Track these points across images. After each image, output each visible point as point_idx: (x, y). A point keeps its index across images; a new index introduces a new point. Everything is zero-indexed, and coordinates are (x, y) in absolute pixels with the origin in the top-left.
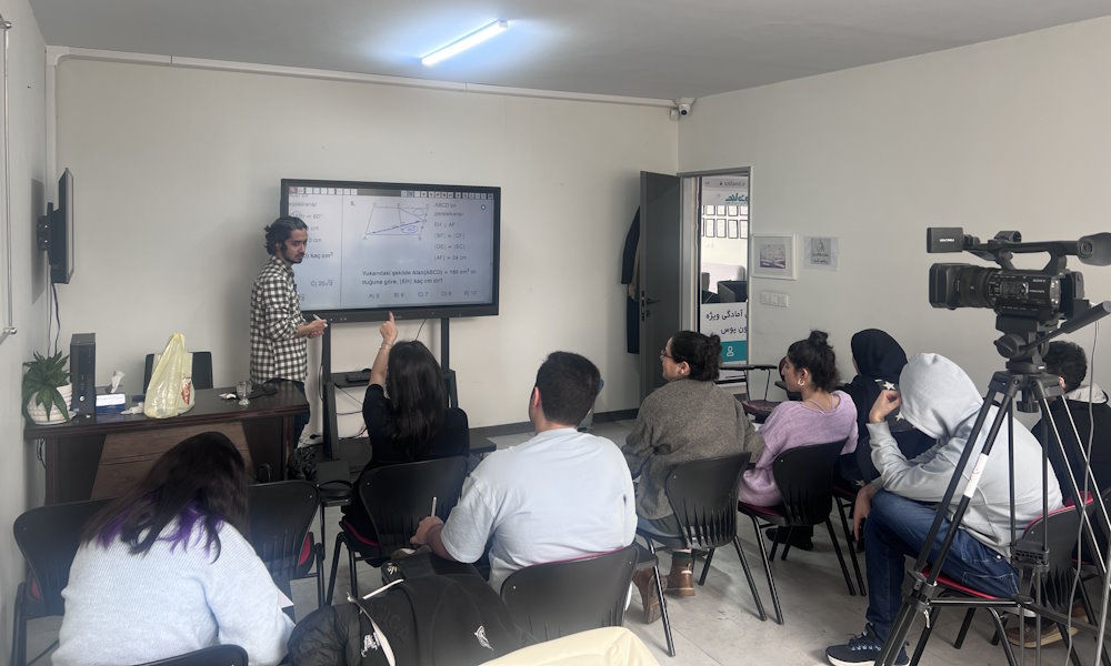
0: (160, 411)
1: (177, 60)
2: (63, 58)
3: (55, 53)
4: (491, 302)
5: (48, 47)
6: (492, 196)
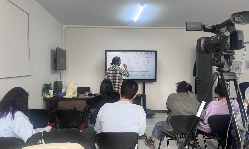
0: (68, 97)
1: (87, 26)
2: (66, 28)
3: (64, 27)
4: (154, 79)
5: (63, 26)
6: (154, 53)
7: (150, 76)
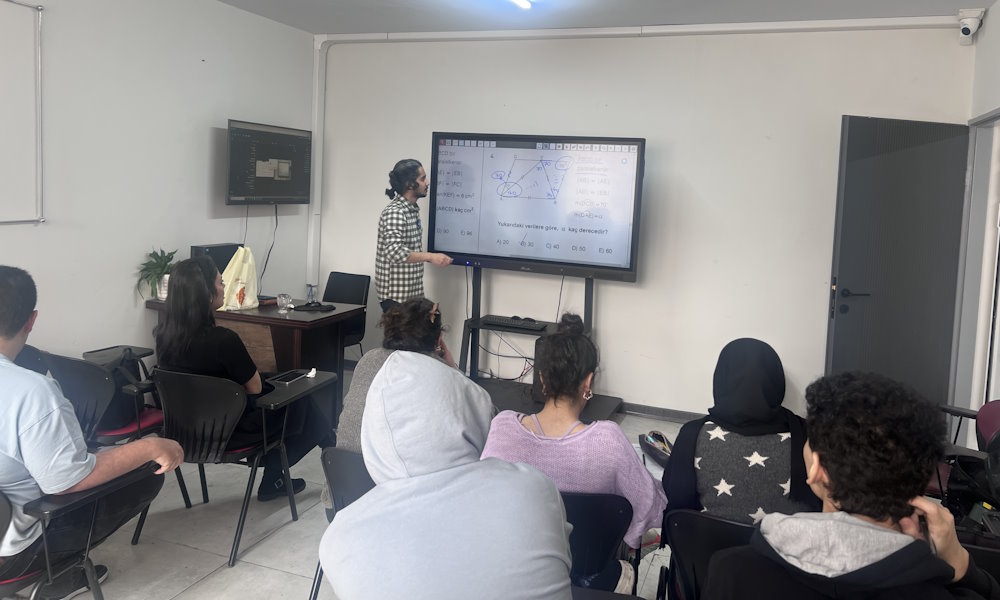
4: (629, 267)
5: (316, 36)
6: (635, 148)
7: (608, 251)
